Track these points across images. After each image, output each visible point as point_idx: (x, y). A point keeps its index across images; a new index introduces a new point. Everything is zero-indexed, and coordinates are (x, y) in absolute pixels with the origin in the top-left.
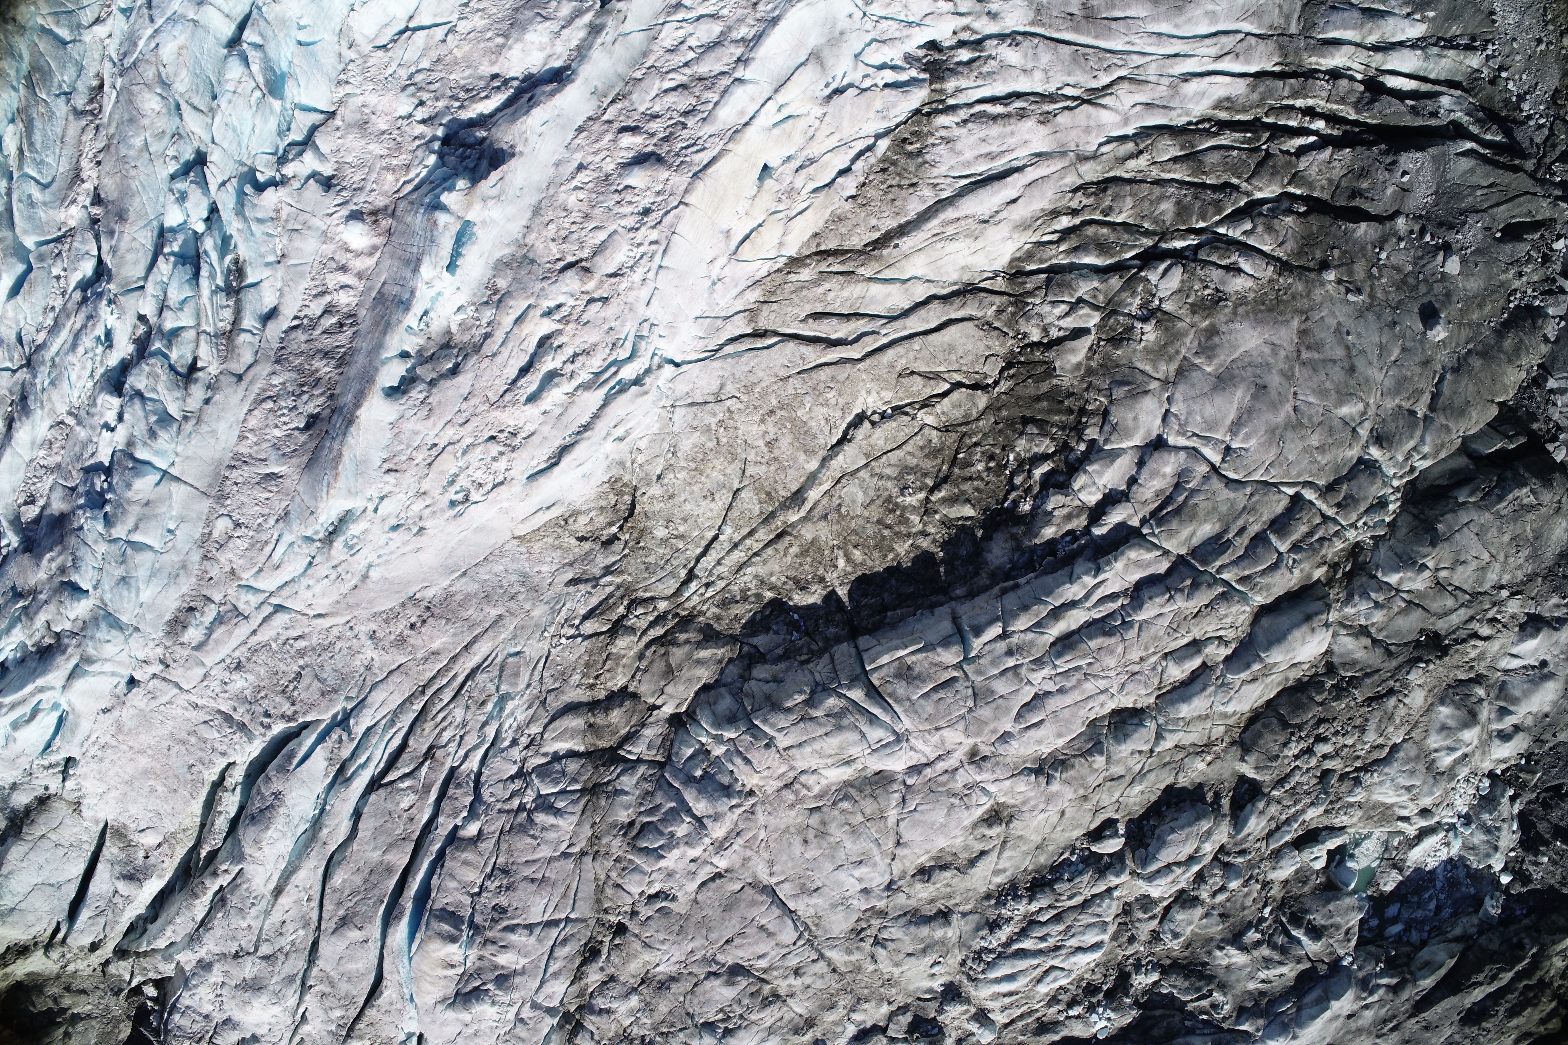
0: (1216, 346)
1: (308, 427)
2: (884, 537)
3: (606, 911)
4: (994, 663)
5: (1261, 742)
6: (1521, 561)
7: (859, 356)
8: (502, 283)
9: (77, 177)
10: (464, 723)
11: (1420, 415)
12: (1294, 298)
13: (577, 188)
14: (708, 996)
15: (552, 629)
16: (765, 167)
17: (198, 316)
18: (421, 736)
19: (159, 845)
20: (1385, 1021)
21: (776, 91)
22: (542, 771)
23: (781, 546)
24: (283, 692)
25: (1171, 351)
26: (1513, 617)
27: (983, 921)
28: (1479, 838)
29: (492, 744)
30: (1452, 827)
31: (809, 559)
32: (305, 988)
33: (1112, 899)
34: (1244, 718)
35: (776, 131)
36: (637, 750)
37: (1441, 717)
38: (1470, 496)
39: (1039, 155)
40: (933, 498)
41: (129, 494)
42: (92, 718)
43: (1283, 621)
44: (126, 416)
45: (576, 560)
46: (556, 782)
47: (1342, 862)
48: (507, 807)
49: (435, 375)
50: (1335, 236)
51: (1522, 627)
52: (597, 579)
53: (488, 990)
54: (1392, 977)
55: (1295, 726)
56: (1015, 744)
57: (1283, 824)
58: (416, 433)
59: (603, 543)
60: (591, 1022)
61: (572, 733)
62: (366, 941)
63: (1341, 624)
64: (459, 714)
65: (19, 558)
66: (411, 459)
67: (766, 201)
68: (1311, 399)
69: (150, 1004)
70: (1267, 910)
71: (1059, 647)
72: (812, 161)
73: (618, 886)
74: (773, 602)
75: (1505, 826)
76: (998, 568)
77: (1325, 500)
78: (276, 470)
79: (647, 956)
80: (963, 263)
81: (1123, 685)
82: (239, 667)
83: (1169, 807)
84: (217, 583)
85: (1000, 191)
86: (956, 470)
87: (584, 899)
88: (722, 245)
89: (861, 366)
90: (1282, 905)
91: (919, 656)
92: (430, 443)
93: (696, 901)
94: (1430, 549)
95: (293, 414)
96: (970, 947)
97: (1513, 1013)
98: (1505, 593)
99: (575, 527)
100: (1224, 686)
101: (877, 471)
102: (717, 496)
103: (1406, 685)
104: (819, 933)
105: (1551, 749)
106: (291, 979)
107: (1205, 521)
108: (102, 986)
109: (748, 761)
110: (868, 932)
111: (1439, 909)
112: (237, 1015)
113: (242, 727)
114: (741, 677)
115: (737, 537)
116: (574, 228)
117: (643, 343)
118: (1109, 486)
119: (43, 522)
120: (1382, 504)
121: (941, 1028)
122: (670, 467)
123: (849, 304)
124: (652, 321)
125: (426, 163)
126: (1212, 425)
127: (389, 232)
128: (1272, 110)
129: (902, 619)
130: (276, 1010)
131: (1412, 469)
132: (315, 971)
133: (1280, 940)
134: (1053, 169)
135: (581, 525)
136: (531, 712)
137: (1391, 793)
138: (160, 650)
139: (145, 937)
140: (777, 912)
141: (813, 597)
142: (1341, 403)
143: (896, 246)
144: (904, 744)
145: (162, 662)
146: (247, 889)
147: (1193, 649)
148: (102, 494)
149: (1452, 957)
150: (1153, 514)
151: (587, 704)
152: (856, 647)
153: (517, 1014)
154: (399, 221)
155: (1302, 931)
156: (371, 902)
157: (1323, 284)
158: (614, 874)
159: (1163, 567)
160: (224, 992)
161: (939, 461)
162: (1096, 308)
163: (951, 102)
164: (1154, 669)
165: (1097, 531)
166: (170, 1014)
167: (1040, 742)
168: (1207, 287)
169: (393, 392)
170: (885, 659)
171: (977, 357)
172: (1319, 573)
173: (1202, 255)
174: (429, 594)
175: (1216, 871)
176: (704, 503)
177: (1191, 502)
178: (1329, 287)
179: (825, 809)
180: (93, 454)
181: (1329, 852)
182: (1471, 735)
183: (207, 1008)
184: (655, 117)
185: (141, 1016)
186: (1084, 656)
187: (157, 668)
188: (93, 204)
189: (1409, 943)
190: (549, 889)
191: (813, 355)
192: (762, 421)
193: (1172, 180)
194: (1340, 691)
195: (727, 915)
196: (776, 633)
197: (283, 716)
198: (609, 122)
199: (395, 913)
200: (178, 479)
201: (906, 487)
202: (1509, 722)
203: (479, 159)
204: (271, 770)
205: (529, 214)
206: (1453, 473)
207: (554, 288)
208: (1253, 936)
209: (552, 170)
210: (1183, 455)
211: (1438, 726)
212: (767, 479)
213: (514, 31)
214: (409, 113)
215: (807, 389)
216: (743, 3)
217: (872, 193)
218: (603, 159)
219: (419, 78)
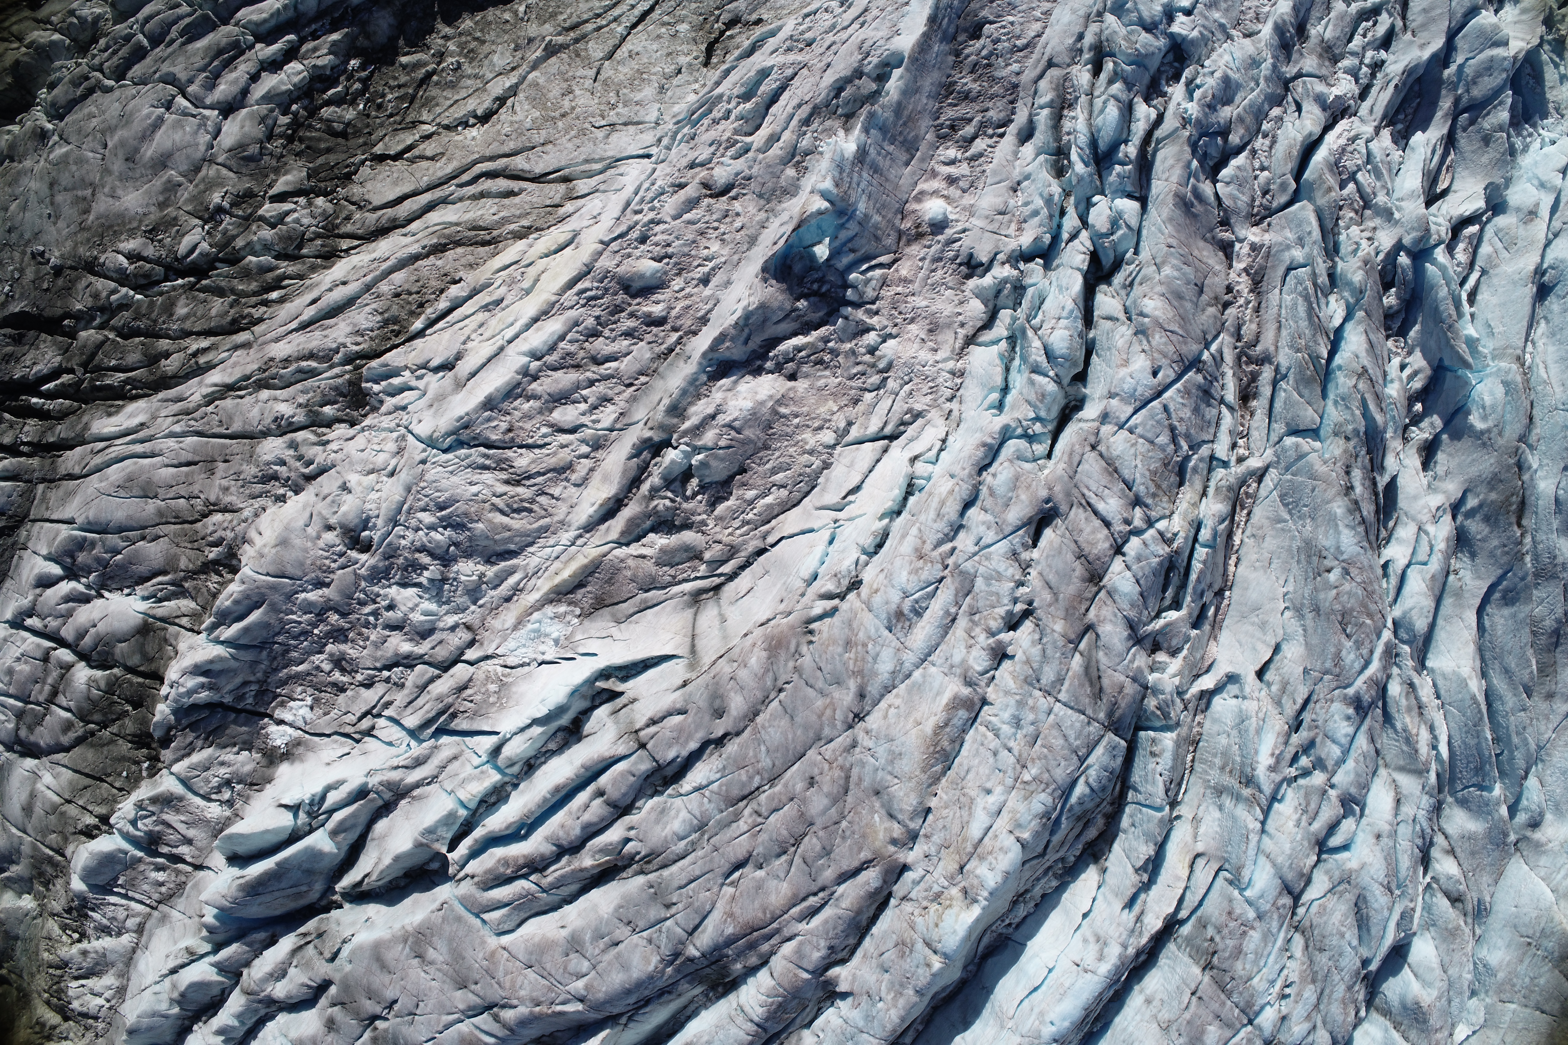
0: (162, 193)
1: (980, 25)
2: (482, 31)
8: (790, 172)
12: (88, 240)
13: (710, 260)
21: (502, 349)
23: (575, 19)
25: (202, 187)
31: (551, 11)
35: (511, 319)
40: (434, 65)
49: (857, 82)
58: (876, 29)
59: (740, 23)
66: (883, 9)
68: (91, 155)
72: (486, 308)
76: (383, 9)
86: (411, 91)
89: (475, 157)
95: (995, 35)
101: (478, 81)
102: (628, 55)
107: (198, 50)
115: (614, 26)
116: (716, 224)
118: (276, 75)
122: (668, 78)
123: (479, 206)
126: (177, 126)
127: (902, 215)
128: (74, 412)
134: (273, 333)
142: (67, 156)
143: (423, 247)
150: (242, 52)
157: (62, 256)
161: (424, 97)
162: (261, 220)
163: (348, 368)
165: (292, 38)
168: (160, 241)
169: (894, 62)
171: (374, 179)
173: (159, 271)
176: (640, 50)
177: (207, 62)
178: (57, 254)
184: (628, 334)
191: (520, 163)
192: (573, 108)
198: (675, 329)
201: (454, 71)
207: (740, 172)
209: (734, 277)
210: (208, 101)
212: (577, 66)
213: (767, 417)
214: (884, 341)
215: (528, 134)
216: (522, 434)
217: (435, 284)
218: (682, 289)
219: (875, 379)
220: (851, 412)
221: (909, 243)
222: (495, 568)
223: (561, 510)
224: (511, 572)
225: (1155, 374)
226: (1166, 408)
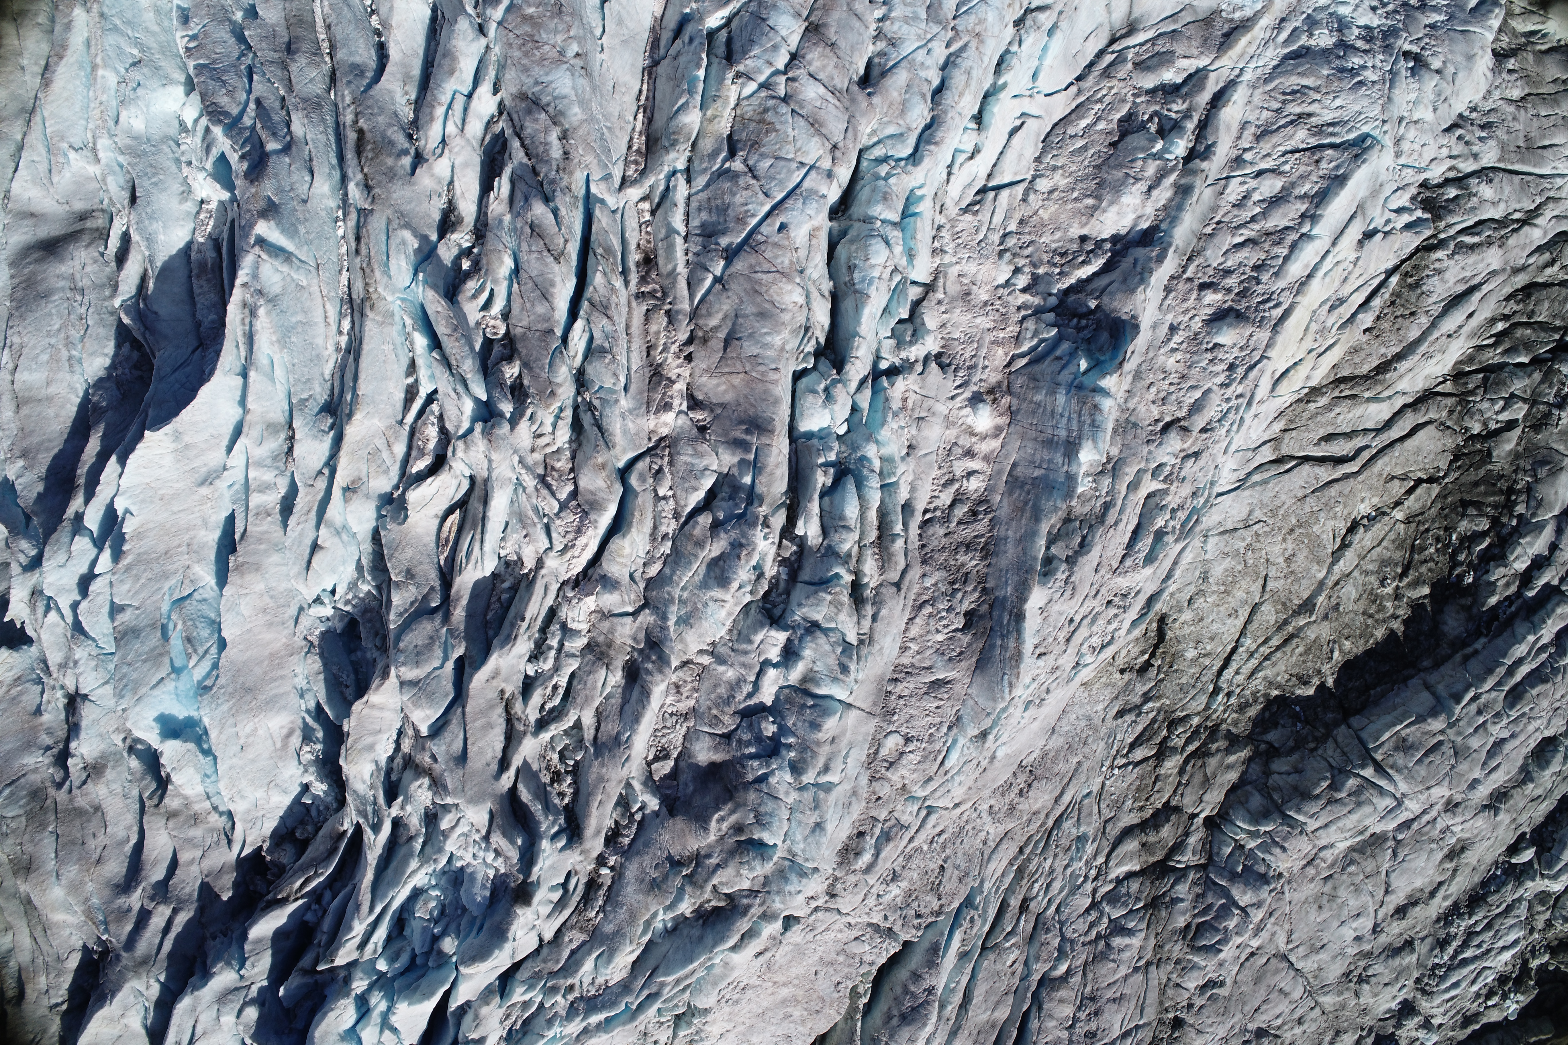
1: (969, 626)
2: (1367, 627)
3: (1166, 1011)
4: (1469, 723)
7: (1357, 470)
8: (1115, 451)
10: (1052, 871)
13: (1173, 350)
15: (1109, 764)
18: (1017, 892)
21: (1335, 243)
22: (1112, 898)
23: (1289, 648)
24: (931, 889)
27: (1435, 941)
31: (1310, 656)
35: (1327, 281)
36: (1185, 859)
39: (1492, 272)
40: (1402, 585)
41: (817, 735)
45: (1120, 693)
46: (1123, 904)
48: (1088, 939)
49: (1070, 553)
52: (1139, 708)
56: (1480, 787)
59: (1138, 672)
61: (1130, 856)
64: (1048, 863)
66: (1055, 639)
67: (1308, 342)
71: (1510, 699)
72: (1342, 301)
73: (1178, 985)
74: (1278, 699)
76: (1456, 638)
78: (943, 676)
80: (1430, 374)
81: (1549, 722)
82: (894, 877)
84: (885, 802)
86: (1416, 557)
87: (1149, 1005)
89: (1360, 478)
91: (1412, 728)
92: (1071, 620)
93: (1236, 982)
95: (952, 617)
96: (1424, 966)
99: (1119, 662)
101: (1364, 568)
102: (1239, 613)
104: (1317, 984)
109: (1282, 849)
110: (1355, 973)
113: (890, 933)
114: (1264, 772)
115: (1253, 647)
116: (1172, 388)
118: (1535, 553)
121: (1397, 1041)
122: (1200, 592)
123: (1352, 423)
125: (1041, 335)
127: (1011, 411)
129: (1384, 695)
134: (1497, 283)
135: (1123, 659)
136: (1097, 845)
138: (829, 883)
140: (1291, 974)
141: (1310, 689)
143: (1395, 369)
144: (1404, 807)
145: (828, 894)
148: (776, 740)
151: (1139, 826)
152: (1352, 728)
154: (1020, 398)
158: (1174, 976)
161: (1404, 550)
162: (1524, 400)
163: (1443, 235)
165: (1529, 594)
167: (1495, 782)
170: (1385, 736)
171: (1436, 456)
174: (1032, 758)
176: (1228, 621)
179: (1335, 876)
180: (750, 696)
184: (1228, 272)
186: (1528, 703)
187: (822, 901)
188: (690, 408)
190: (1125, 1004)
191: (1323, 474)
192: (1284, 540)
195: (1257, 988)
196: (1284, 727)
197: (931, 912)
198: (1190, 280)
200: (852, 706)
201: (1385, 579)
207: (1157, 449)
209: (1150, 333)
212: (1284, 591)
213: (1105, 192)
214: (1007, 281)
215: (1321, 506)
216: (1305, 160)
217: (1385, 325)
218: (1191, 319)
219: (1011, 242)
220: (1026, 211)
221: (999, 384)
222: (1301, 43)
223: (1258, 97)
224: (1286, 42)
225: (783, 227)
226: (767, 195)
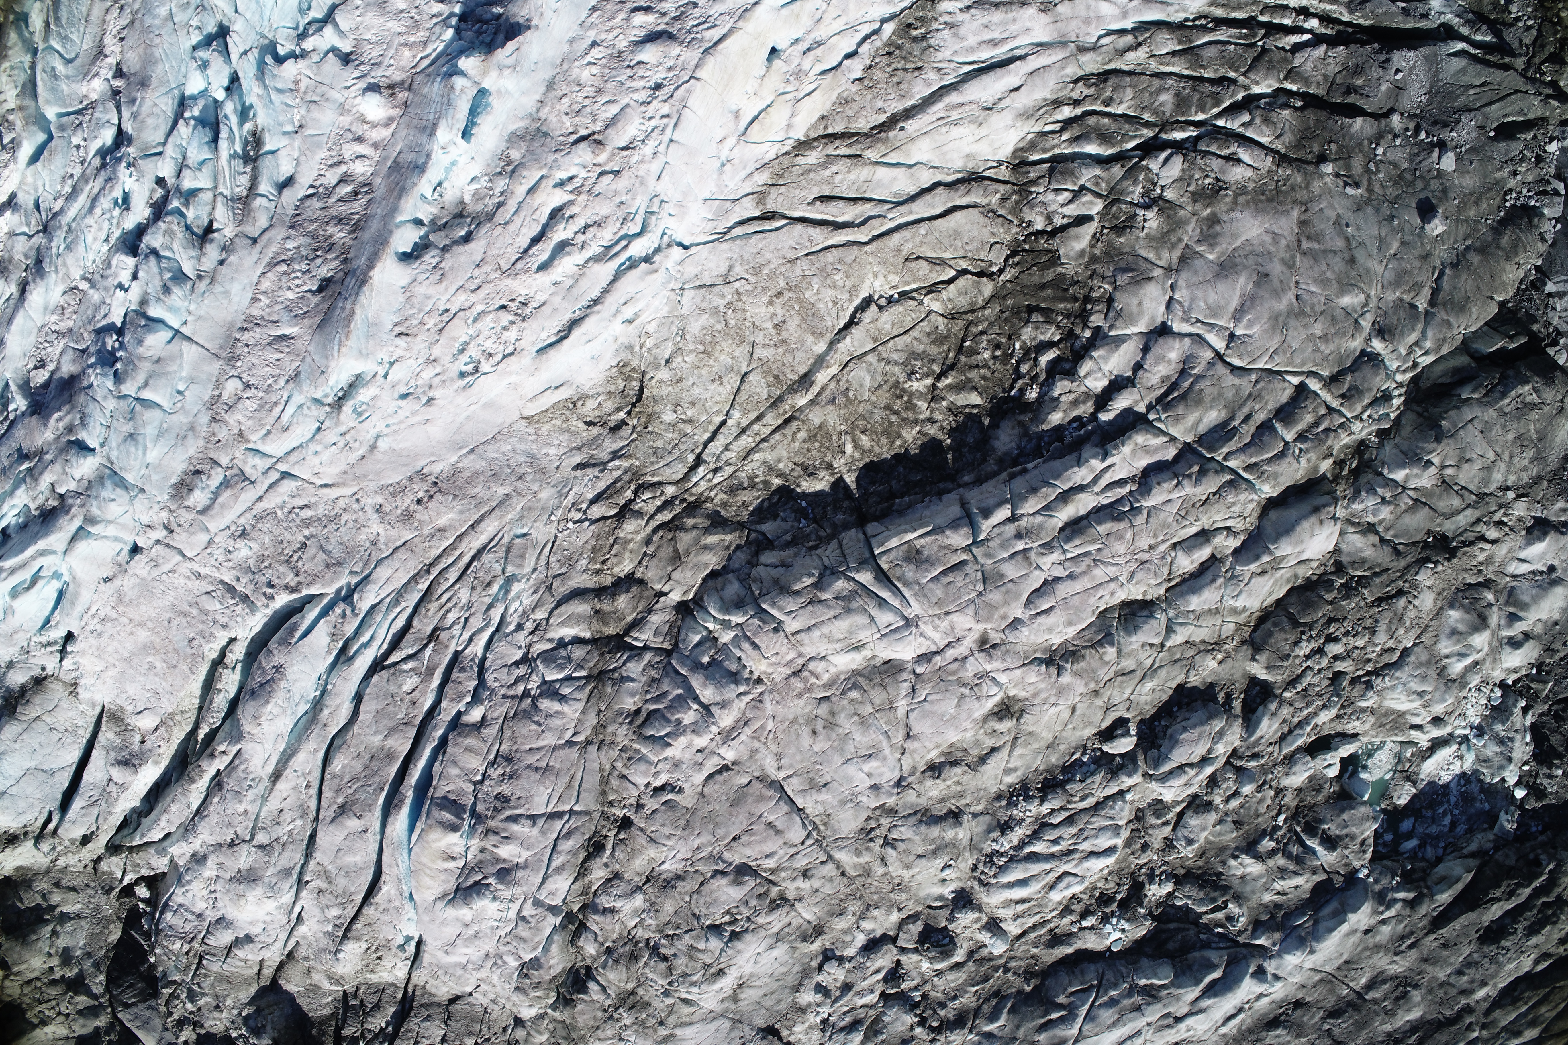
0: (1218, 234)
1: (320, 290)
2: (891, 423)
3: (611, 804)
4: (1004, 546)
5: (1272, 641)
6: (1526, 462)
7: (865, 239)
8: (516, 155)
9: (100, 52)
10: (469, 606)
11: (1421, 308)
12: (1293, 188)
13: (589, 63)
14: (714, 896)
15: (559, 513)
16: (773, 50)
17: (216, 180)
18: (426, 616)
19: (156, 729)
20: (1402, 938)
22: (548, 657)
23: (789, 431)
24: (288, 562)
25: (1174, 238)
26: (1520, 520)
27: (995, 823)
28: (1492, 750)
29: (497, 630)
30: (1465, 739)
31: (817, 445)
32: (301, 883)
33: (1125, 802)
34: (1254, 616)
35: (785, 11)
36: (644, 637)
37: (1451, 621)
38: (1473, 392)
39: (1041, 45)
40: (939, 385)
41: (141, 350)
42: (93, 587)
43: (1291, 513)
44: (141, 274)
45: (583, 445)
46: (561, 667)
47: (1354, 773)
48: (511, 692)
50: (1331, 131)
51: (1529, 530)
52: (605, 464)
53: (488, 885)
54: (1408, 891)
55: (1305, 625)
56: (1025, 630)
57: (1296, 727)
58: (428, 298)
59: (611, 429)
60: (595, 922)
61: (578, 619)
62: (365, 831)
63: (1349, 522)
64: (464, 595)
65: (26, 421)
66: (422, 323)
67: (775, 82)
68: (1313, 288)
69: (141, 906)
70: (1282, 818)
71: (1068, 532)
72: (819, 44)
73: (624, 777)
74: (781, 489)
75: (1518, 737)
76: (1006, 454)
77: (1329, 391)
78: (287, 331)
79: (651, 852)
80: (967, 150)
81: (1132, 574)
82: (243, 534)
83: (1180, 708)
84: (224, 445)
85: (1003, 77)
86: (963, 358)
87: (588, 790)
88: (732, 125)
89: (867, 248)
90: (1296, 814)
91: (928, 539)
92: (442, 308)
93: (702, 795)
94: (1435, 445)
96: (981, 850)
97: (1532, 931)
98: (1511, 495)
99: (583, 411)
100: (1234, 578)
101: (884, 355)
102: (725, 380)
103: (1415, 586)
104: (828, 833)
105: (1561, 659)
106: (286, 872)
107: (1211, 407)
108: (93, 884)
109: (756, 646)
110: (878, 832)
111: (1453, 824)
112: (230, 912)
113: (245, 598)
114: (749, 562)
115: (745, 422)
116: (587, 102)
117: (654, 218)
118: (1115, 373)
119: (52, 386)
120: (1386, 397)
121: (952, 938)
122: (678, 351)
123: (855, 187)
124: (662, 197)
125: (443, 38)
126: (1215, 311)
127: (406, 104)
128: (1267, 8)
129: (910, 506)
130: (271, 905)
131: (1415, 365)
132: (312, 865)
133: (1295, 849)
134: (1054, 59)
135: (589, 409)
136: (537, 596)
137: (1403, 698)
138: (164, 515)
139: (139, 831)
140: (785, 808)
141: (820, 484)
142: (1342, 292)
143: (902, 129)
144: (914, 630)
145: (165, 527)
146: (245, 770)
147: (1201, 539)
148: (113, 353)
149: (1469, 872)
150: (1159, 400)
151: (593, 590)
152: (864, 534)
153: (519, 912)
154: (416, 93)
155: (1317, 841)
156: (371, 789)
157: (1321, 176)
158: (619, 765)
159: (1170, 453)
160: (218, 887)
161: (946, 348)
162: (1098, 195)
164: (1163, 558)
165: (1104, 417)
166: (162, 913)
167: (1050, 630)
168: (1207, 176)
169: (406, 257)
170: (894, 542)
171: (983, 244)
172: (1326, 466)
173: (1202, 146)
174: (437, 468)
175: (1229, 775)
176: (712, 387)
177: (1197, 387)
178: (1327, 180)
179: (833, 699)
180: (105, 316)
181: (1342, 760)
182: (1481, 640)
183: (200, 906)
185: (132, 919)
186: (1093, 542)
187: (160, 534)
188: (114, 77)
189: (1423, 859)
190: (553, 778)
191: (821, 237)
192: (771, 302)
193: (1171, 74)
194: (1350, 590)
195: (734, 811)
196: (784, 520)
197: (286, 587)
199: (396, 801)
200: (190, 339)
201: (913, 373)
202: (1520, 627)
203: (495, 33)
204: (273, 644)
205: (543, 89)
206: (1456, 371)
207: (567, 158)
208: (1267, 844)
209: (566, 46)
210: (1187, 341)
211: (1448, 630)
212: (775, 361)
215: (814, 271)
217: (880, 76)
218: (616, 37)
221: (402, 81)
